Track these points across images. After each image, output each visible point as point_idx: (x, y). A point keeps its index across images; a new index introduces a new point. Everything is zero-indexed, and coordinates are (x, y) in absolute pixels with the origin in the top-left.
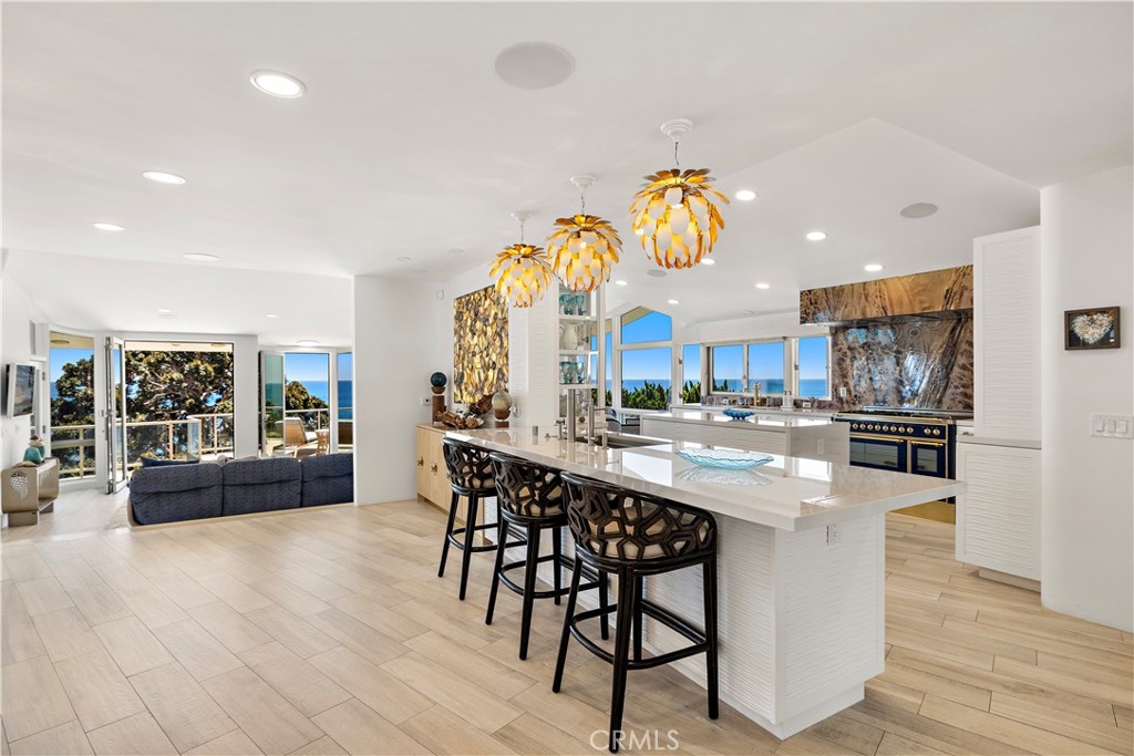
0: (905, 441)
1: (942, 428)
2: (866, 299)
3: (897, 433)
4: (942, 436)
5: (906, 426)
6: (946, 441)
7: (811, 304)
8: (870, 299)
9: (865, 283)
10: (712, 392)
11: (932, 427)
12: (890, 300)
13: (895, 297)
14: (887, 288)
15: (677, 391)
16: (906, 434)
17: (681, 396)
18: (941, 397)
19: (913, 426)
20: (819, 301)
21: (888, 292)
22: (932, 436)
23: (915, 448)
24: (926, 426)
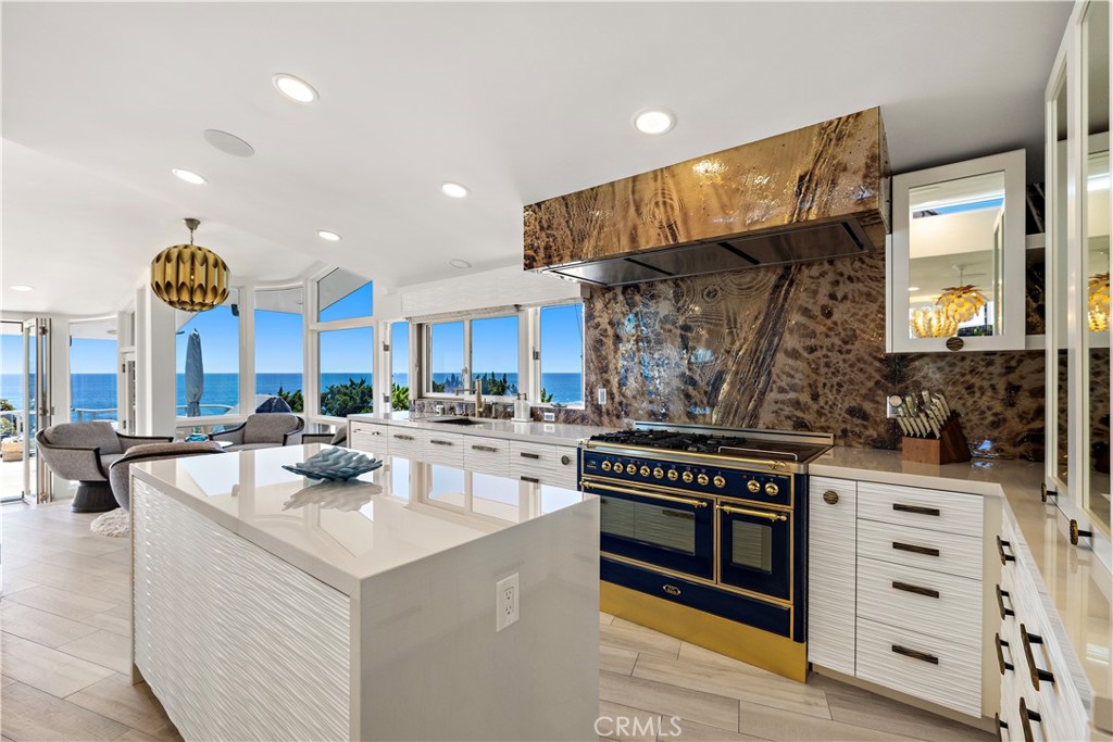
0: (711, 503)
1: (782, 483)
2: (638, 210)
3: (694, 486)
4: (782, 498)
5: (712, 472)
6: (790, 509)
7: (542, 228)
8: (644, 210)
9: (635, 179)
10: (425, 394)
11: (763, 479)
12: (682, 207)
13: (692, 202)
14: (677, 184)
15: (381, 390)
16: (711, 488)
17: (386, 399)
18: (755, 408)
19: (725, 472)
20: (555, 222)
21: (679, 191)
22: (762, 495)
23: (728, 519)
24: (751, 475)
